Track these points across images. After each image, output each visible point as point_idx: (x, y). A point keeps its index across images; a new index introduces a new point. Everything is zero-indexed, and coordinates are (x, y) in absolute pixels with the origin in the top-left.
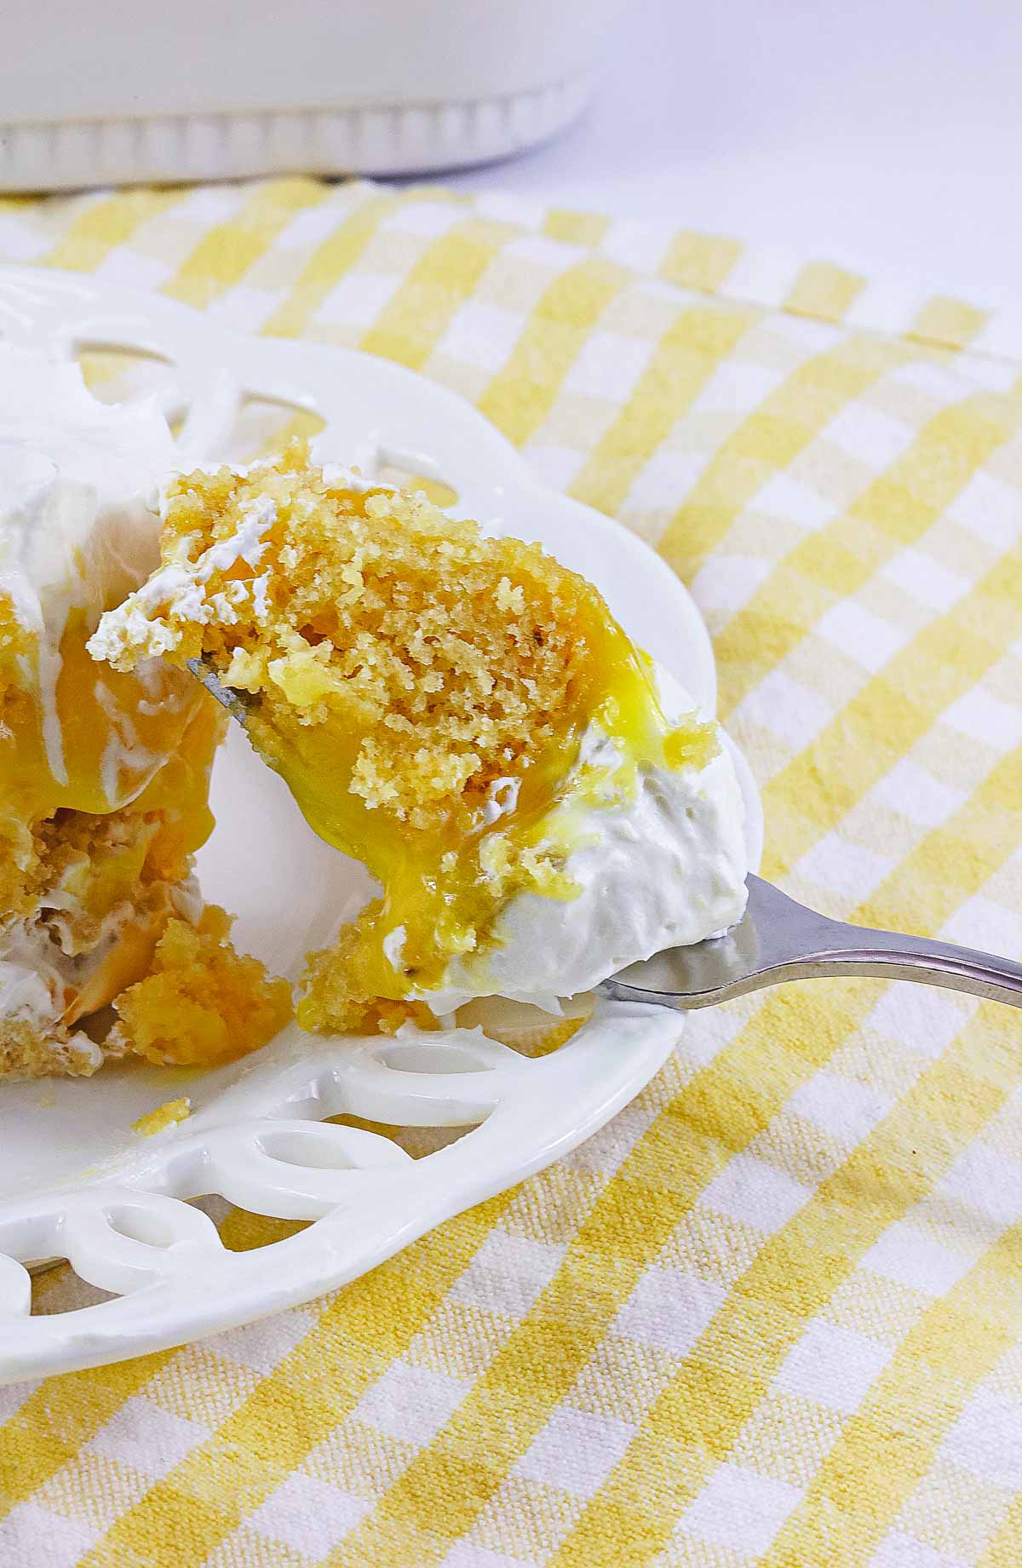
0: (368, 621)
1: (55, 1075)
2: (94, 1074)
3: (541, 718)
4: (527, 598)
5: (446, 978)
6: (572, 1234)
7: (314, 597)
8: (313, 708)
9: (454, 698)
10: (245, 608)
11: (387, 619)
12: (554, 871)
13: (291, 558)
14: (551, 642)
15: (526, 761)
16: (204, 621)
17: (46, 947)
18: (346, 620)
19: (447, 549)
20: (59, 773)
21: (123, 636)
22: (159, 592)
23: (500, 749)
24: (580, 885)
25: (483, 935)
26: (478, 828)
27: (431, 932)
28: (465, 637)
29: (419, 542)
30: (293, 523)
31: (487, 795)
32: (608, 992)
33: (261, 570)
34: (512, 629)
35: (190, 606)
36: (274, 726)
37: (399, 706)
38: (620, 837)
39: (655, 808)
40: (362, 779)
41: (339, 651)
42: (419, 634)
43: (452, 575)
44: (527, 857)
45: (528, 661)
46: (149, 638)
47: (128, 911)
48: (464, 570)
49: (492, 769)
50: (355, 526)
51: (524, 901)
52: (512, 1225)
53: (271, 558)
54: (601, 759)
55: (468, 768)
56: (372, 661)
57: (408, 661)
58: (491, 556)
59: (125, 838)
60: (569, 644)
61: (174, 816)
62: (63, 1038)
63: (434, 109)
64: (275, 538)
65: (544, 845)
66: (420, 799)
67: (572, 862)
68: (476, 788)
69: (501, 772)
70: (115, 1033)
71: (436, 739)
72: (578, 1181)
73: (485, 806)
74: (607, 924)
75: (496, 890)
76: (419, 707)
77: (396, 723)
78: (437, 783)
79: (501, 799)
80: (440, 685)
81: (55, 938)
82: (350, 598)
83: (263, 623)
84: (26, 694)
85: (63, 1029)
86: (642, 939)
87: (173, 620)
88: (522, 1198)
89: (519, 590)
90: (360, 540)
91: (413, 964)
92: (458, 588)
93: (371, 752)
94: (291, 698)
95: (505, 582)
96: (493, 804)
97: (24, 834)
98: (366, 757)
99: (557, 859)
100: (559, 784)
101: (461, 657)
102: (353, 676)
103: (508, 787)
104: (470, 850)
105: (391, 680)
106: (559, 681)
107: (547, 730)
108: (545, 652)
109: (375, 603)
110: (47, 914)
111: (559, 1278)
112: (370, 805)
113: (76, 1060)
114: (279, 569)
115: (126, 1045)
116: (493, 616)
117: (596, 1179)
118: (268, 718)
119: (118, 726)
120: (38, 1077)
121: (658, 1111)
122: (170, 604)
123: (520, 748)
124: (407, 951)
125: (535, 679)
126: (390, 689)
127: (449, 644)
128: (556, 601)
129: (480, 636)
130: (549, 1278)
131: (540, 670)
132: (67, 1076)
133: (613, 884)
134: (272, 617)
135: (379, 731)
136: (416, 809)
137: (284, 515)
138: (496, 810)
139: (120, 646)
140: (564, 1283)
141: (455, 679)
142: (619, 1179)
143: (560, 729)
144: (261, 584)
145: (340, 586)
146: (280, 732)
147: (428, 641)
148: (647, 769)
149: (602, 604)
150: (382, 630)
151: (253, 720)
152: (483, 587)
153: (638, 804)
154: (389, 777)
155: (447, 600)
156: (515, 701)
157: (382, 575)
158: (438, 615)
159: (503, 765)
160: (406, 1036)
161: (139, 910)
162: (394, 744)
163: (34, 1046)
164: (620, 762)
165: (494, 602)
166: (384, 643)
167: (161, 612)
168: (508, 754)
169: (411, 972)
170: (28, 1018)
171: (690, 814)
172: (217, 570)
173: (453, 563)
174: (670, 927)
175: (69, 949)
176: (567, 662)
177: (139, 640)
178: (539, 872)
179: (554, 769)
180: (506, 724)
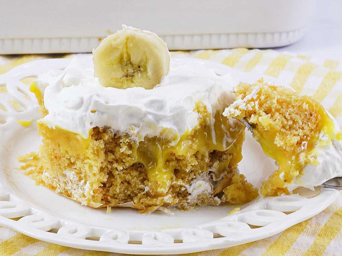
0: (278, 110)
1: (211, 205)
2: (219, 205)
3: (312, 130)
4: (309, 106)
5: (292, 182)
6: (316, 235)
7: (267, 105)
8: (267, 126)
9: (295, 126)
10: (254, 107)
11: (281, 110)
12: (315, 159)
13: (263, 98)
14: (313, 115)
15: (309, 138)
16: (246, 110)
17: (210, 179)
18: (273, 110)
19: (293, 97)
20: (214, 142)
21: (230, 112)
22: (236, 104)
23: (304, 136)
24: (319, 162)
25: (300, 173)
26: (299, 151)
27: (290, 172)
28: (297, 114)
29: (288, 95)
30: (263, 91)
31: (301, 144)
32: (324, 186)
33: (256, 100)
34: (306, 113)
35: (243, 106)
36: (259, 131)
37: (284, 127)
38: (327, 153)
39: (334, 148)
40: (277, 141)
41: (272, 116)
42: (288, 113)
43: (294, 102)
44: (309, 157)
45: (309, 119)
46: (235, 113)
47: (226, 173)
48: (296, 101)
49: (302, 140)
50: (275, 92)
51: (308, 165)
52: (304, 234)
53: (259, 98)
54: (324, 138)
55: (298, 139)
56: (279, 118)
57: (285, 118)
58: (302, 98)
59: (226, 158)
60: (317, 116)
61: (235, 154)
62: (213, 198)
63: (273, 34)
64: (259, 94)
65: (312, 154)
66: (288, 144)
67: (318, 158)
68: (299, 143)
69: (304, 141)
70: (223, 196)
71: (291, 134)
72: (317, 226)
73: (301, 147)
74: (325, 171)
75: (303, 163)
76: (288, 127)
77: (283, 130)
78: (292, 142)
79: (304, 146)
80: (292, 123)
81: (212, 178)
82: (274, 106)
83: (257, 110)
84: (208, 126)
85: (213, 196)
86: (332, 174)
87: (239, 109)
88: (306, 229)
89: (307, 105)
90: (276, 95)
91: (285, 179)
92: (295, 104)
93: (278, 136)
94: (263, 124)
95: (305, 103)
96: (302, 147)
97: (207, 155)
98: (277, 136)
99: (315, 157)
100: (315, 143)
101: (296, 118)
102: (275, 120)
103: (305, 143)
104: (297, 156)
105: (282, 122)
106: (315, 124)
107: (313, 132)
108: (312, 117)
109: (279, 107)
110: (210, 172)
111: (314, 243)
112: (278, 146)
113: (216, 202)
114: (260, 100)
115: (226, 199)
116: (302, 110)
117: (321, 225)
118: (257, 130)
119: (226, 133)
120: (208, 206)
121: (333, 214)
122: (239, 106)
123: (308, 136)
124: (284, 177)
125: (310, 122)
126: (282, 124)
127: (293, 115)
128: (314, 107)
129: (299, 114)
130: (312, 243)
131: (311, 121)
132: (214, 206)
133: (326, 163)
134: (259, 109)
135: (280, 132)
136: (287, 147)
137: (261, 90)
138: (303, 148)
139: (229, 114)
140: (315, 244)
141: (294, 122)
142: (326, 225)
143: (315, 132)
144: (257, 102)
145: (272, 103)
146: (260, 132)
147: (289, 114)
148: (333, 141)
149: (323, 108)
150: (280, 112)
151: (254, 130)
152: (300, 104)
153: (331, 147)
154: (282, 140)
155: (293, 107)
156: (307, 127)
157: (280, 101)
158: (291, 109)
159: (304, 139)
160: (283, 196)
161: (228, 173)
162: (283, 135)
163: (207, 198)
164: (327, 139)
165: (302, 107)
166: (281, 115)
167: (237, 108)
168: (305, 137)
169: (285, 181)
170: (207, 192)
171: (341, 150)
172: (248, 100)
173: (294, 100)
174: (337, 172)
175: (214, 180)
176: (316, 120)
177: (233, 113)
178: (312, 160)
179: (314, 140)
180: (305, 131)
